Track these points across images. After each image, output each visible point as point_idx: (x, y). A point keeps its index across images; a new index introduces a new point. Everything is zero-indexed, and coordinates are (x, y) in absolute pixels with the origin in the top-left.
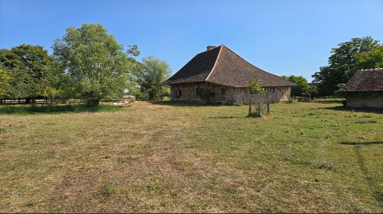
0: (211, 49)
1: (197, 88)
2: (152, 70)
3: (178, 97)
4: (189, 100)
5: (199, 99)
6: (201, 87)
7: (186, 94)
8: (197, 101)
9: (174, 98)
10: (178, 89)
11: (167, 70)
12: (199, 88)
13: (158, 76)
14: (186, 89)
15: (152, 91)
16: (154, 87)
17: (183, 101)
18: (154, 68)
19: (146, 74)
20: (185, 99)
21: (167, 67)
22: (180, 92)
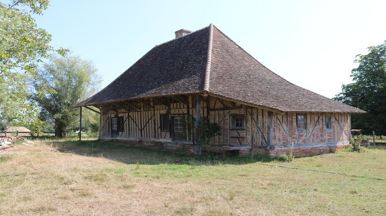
0: (184, 34)
1: (164, 112)
2: (66, 78)
3: (115, 133)
4: (141, 142)
5: (166, 139)
6: (172, 112)
7: (133, 125)
8: (161, 143)
9: (104, 135)
10: (116, 116)
11: (93, 79)
12: (168, 112)
13: (75, 89)
14: (135, 115)
15: (63, 118)
16: (66, 110)
17: (125, 142)
18: (69, 73)
19: (53, 84)
20: (132, 139)
21: (93, 72)
22: (120, 122)
